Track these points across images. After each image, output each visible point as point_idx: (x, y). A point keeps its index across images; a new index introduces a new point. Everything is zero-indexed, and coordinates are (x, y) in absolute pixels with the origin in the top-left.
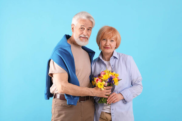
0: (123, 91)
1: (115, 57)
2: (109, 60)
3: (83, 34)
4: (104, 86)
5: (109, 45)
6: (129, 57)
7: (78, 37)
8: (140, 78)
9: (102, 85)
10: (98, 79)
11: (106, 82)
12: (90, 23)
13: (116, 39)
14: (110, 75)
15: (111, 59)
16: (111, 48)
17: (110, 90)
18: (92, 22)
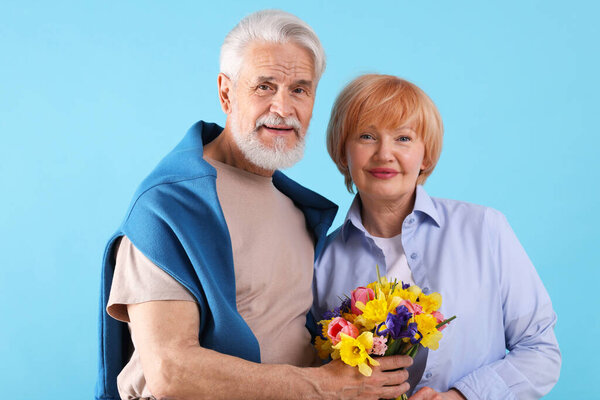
0: (466, 380)
1: (425, 218)
2: (396, 230)
3: (272, 110)
4: (374, 356)
5: (393, 158)
6: (489, 215)
7: (251, 127)
8: (546, 312)
9: (362, 349)
10: (341, 324)
11: (379, 335)
12: (301, 59)
13: (422, 129)
14: (398, 300)
15: (405, 224)
16: (404, 173)
17: (405, 375)
18: (310, 54)
